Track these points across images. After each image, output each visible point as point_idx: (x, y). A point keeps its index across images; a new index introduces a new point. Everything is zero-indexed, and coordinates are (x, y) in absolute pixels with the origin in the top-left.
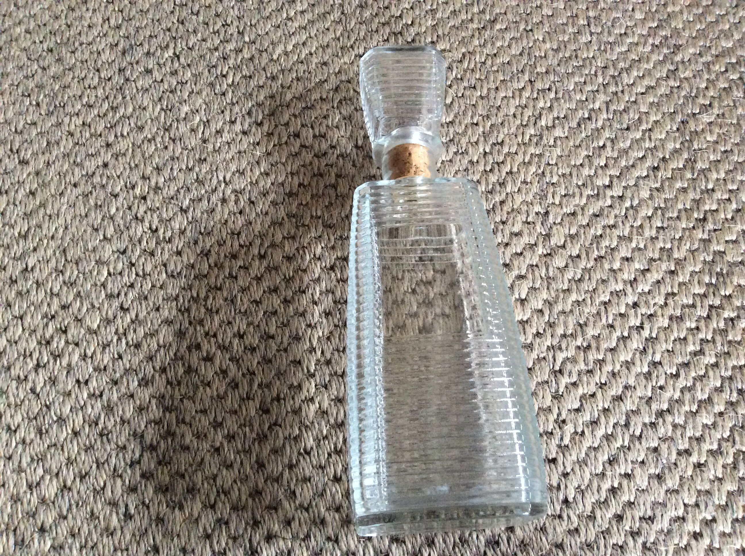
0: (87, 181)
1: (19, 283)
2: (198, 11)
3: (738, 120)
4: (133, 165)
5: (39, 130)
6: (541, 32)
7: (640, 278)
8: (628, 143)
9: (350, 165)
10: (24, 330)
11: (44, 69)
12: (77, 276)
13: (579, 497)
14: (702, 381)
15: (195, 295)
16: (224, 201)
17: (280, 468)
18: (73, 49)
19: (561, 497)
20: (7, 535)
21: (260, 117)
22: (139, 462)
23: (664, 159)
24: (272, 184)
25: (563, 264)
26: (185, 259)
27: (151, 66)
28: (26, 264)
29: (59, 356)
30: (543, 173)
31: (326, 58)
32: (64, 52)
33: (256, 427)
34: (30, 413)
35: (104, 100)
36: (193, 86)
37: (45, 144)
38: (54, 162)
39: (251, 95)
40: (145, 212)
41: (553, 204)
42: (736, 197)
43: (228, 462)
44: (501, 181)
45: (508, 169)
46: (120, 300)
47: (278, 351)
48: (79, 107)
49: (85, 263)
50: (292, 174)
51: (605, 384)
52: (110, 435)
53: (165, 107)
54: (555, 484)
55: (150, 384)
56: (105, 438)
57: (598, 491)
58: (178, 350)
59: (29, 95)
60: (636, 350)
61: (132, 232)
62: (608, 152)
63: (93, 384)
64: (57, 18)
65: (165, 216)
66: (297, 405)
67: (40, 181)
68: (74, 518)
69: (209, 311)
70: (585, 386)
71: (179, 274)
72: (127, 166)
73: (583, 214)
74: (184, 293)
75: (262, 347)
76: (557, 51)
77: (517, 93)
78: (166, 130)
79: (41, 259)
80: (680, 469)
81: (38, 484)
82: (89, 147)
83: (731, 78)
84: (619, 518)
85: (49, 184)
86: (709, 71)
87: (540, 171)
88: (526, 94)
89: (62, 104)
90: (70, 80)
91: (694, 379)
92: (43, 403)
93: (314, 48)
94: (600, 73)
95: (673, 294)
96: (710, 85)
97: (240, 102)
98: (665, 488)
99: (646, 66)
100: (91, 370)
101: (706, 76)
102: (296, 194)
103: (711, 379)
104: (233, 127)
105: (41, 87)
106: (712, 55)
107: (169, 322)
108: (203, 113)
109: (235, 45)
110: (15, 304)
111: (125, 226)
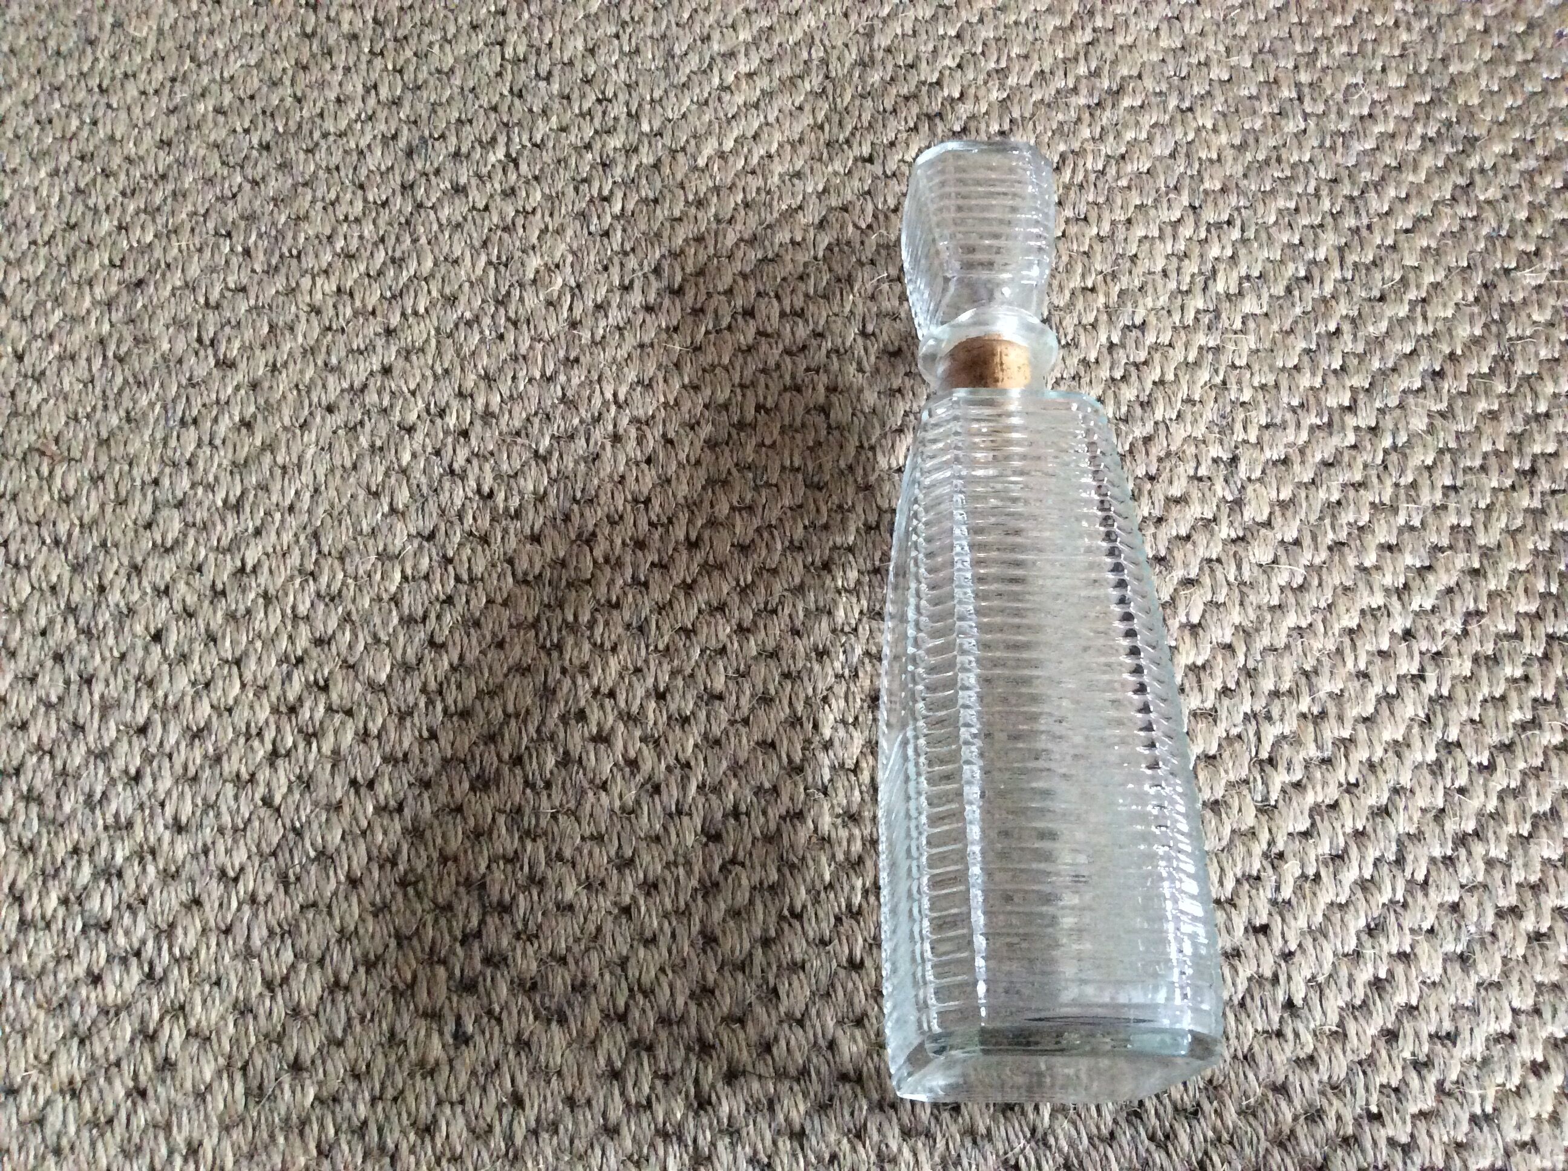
0: (352, 401)
1: (231, 597)
2: (550, 73)
4: (440, 371)
5: (252, 302)
6: (1209, 113)
7: (1416, 584)
8: (1383, 326)
9: (852, 369)
10: (243, 686)
11: (255, 183)
12: (344, 583)
13: (1315, 997)
14: (1537, 777)
15: (570, 618)
16: (616, 438)
17: (747, 945)
18: (311, 145)
19: (1281, 998)
20: (231, 1077)
21: (678, 278)
22: (478, 935)
23: (1452, 357)
24: (706, 406)
25: (1266, 559)
26: (548, 550)
27: (463, 180)
28: (243, 560)
29: (315, 735)
30: (1224, 383)
31: (799, 164)
32: (292, 150)
33: (697, 867)
34: (264, 844)
36: (547, 219)
37: (266, 329)
38: (285, 364)
39: (658, 235)
40: (468, 461)
41: (1245, 442)
43: (648, 934)
44: (1144, 397)
45: (1156, 376)
47: (732, 723)
48: (328, 257)
49: (357, 558)
50: (742, 386)
51: (1357, 785)
52: (421, 885)
53: (494, 260)
54: (1268, 974)
55: (493, 788)
56: (411, 891)
57: (1350, 986)
58: (543, 722)
59: (229, 235)
60: (1412, 720)
61: (444, 497)
62: (1347, 343)
63: (385, 788)
64: (275, 84)
65: (505, 467)
66: (773, 826)
67: (261, 401)
68: (358, 1044)
69: (598, 647)
70: (1319, 788)
71: (539, 577)
72: (429, 373)
73: (1303, 462)
74: (548, 614)
75: (702, 715)
76: (1242, 147)
77: (1169, 230)
78: (501, 303)
79: (270, 550)
80: (1502, 944)
81: (285, 980)
82: (352, 335)
84: (1391, 1036)
85: (279, 406)
86: (1533, 187)
87: (1218, 380)
88: (1186, 231)
89: (295, 252)
90: (307, 205)
91: (1524, 773)
92: (288, 825)
93: (775, 146)
94: (1324, 192)
95: (1479, 614)
96: (1537, 216)
97: (638, 250)
98: (1475, 979)
99: (1411, 178)
100: (378, 761)
101: (1528, 198)
102: (754, 426)
103: (1556, 775)
104: (627, 297)
105: (250, 218)
106: (1537, 158)
107: (523, 670)
108: (569, 270)
109: (623, 137)
110: (224, 637)
111: (430, 487)
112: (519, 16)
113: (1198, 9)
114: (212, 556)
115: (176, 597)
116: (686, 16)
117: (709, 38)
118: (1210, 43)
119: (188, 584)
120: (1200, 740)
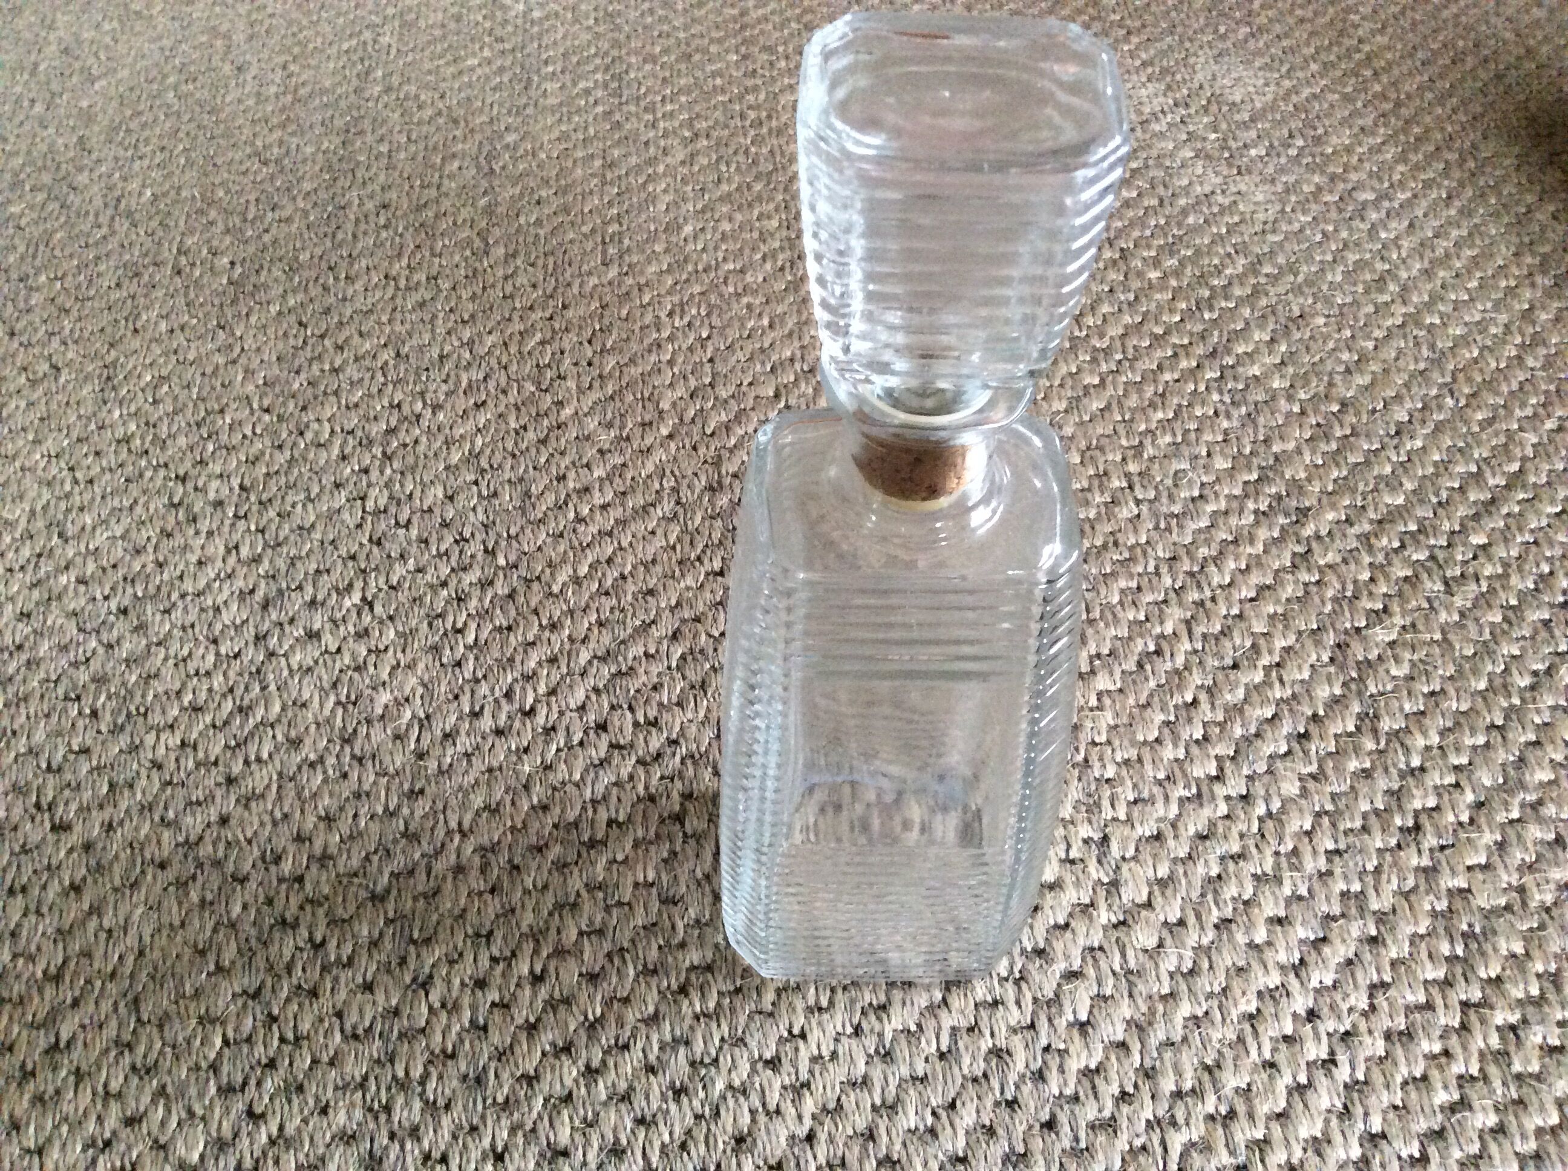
0: (186, 856)
1: (40, 1077)
2: (409, 521)
3: (1444, 633)
4: (279, 816)
5: (94, 763)
7: (1312, 958)
8: (1240, 693)
9: (707, 774)
11: (109, 646)
12: (161, 1053)
15: (401, 1074)
16: (459, 870)
18: (167, 605)
21: (530, 700)
23: (1315, 717)
24: (555, 826)
25: (1152, 942)
26: (381, 998)
27: (317, 626)
28: (57, 1035)
30: (1086, 761)
31: (652, 582)
32: (149, 612)
35: (224, 696)
36: (400, 655)
37: (105, 789)
38: (121, 823)
39: (511, 661)
40: (302, 908)
41: (1115, 819)
42: (1469, 778)
46: (248, 1097)
48: (175, 712)
49: (177, 1026)
50: (594, 802)
53: (343, 699)
60: (1329, 1111)
61: (274, 949)
62: (1205, 711)
64: (138, 552)
65: (339, 911)
67: (93, 862)
69: (430, 1106)
71: (369, 1030)
72: (267, 818)
73: (1176, 837)
74: (377, 1070)
76: (1081, 535)
78: (347, 741)
79: (87, 1021)
82: (192, 787)
83: (1415, 557)
85: (111, 864)
86: (1370, 549)
87: (1079, 758)
89: (142, 710)
90: (159, 663)
91: (1461, 1164)
93: (629, 567)
94: (1164, 570)
95: (1384, 985)
96: (1379, 575)
97: (490, 676)
99: (1249, 550)
101: (1367, 560)
102: (605, 842)
103: (1497, 1163)
104: (476, 724)
105: (100, 680)
106: (1371, 521)
107: (348, 1138)
108: (418, 702)
109: (478, 573)
110: (28, 1124)
111: (259, 939)
112: (382, 473)
114: (25, 1033)
116: (543, 460)
117: (564, 477)
120: (1100, 1156)
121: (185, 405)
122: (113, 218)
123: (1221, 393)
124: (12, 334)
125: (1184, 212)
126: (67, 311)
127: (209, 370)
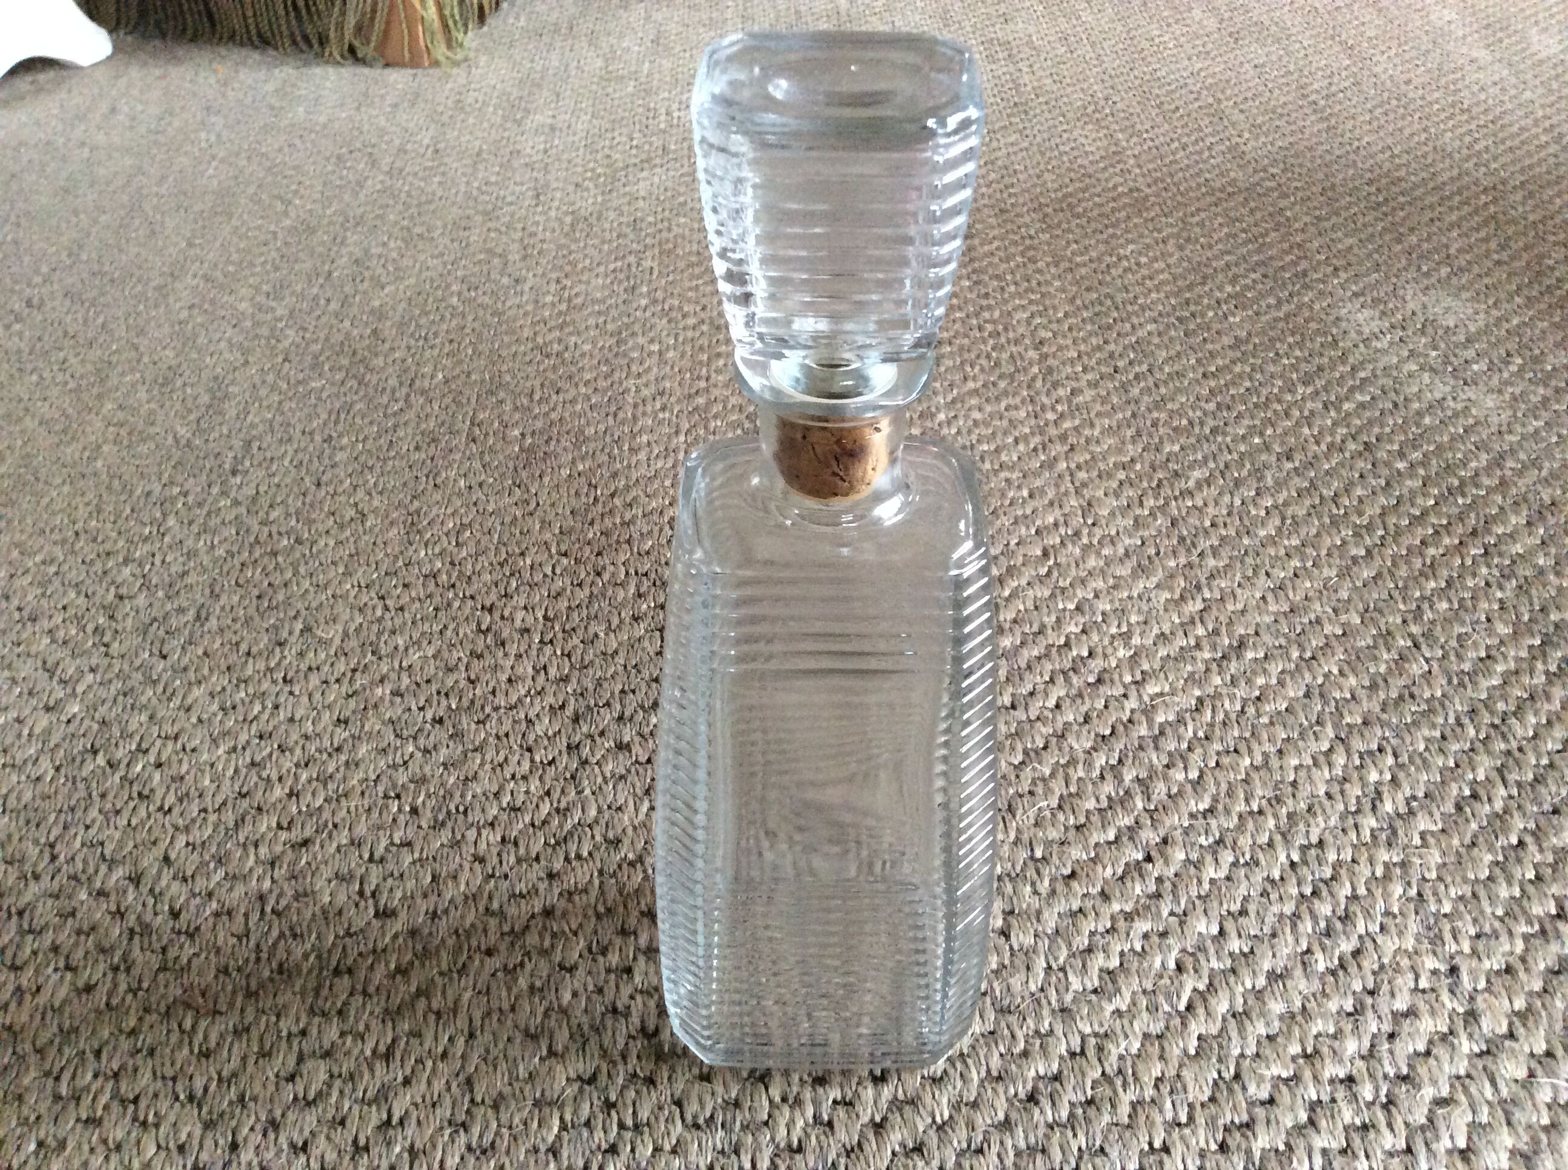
0: (512, 944)
1: (375, 1151)
4: (602, 910)
5: (416, 855)
6: (1333, 661)
9: (1027, 891)
11: (426, 751)
12: (497, 1134)
15: (748, 1165)
18: (482, 717)
25: (1522, 1073)
26: (720, 1089)
27: (626, 739)
28: (389, 1112)
30: (1420, 894)
32: (464, 721)
37: (429, 879)
38: (446, 911)
40: (632, 997)
41: (1460, 952)
44: (1340, 912)
45: (1347, 891)
48: (495, 811)
49: (512, 1105)
59: (398, 797)
61: (607, 1036)
62: (1534, 854)
64: (450, 670)
67: (419, 947)
71: (710, 1120)
72: (591, 912)
73: (1527, 971)
74: (722, 1160)
76: (1373, 687)
77: (1322, 759)
79: (420, 1100)
82: (515, 881)
85: (438, 951)
87: (1413, 892)
88: (1340, 759)
89: (462, 809)
90: (476, 767)
94: (1466, 721)
99: (1547, 707)
105: (421, 781)
111: (592, 1027)
113: (1298, 581)
115: (315, 1152)
118: (1317, 606)
119: (328, 1138)
121: (487, 548)
122: (408, 395)
123: (1489, 566)
124: (319, 485)
125: (1419, 414)
126: (371, 468)
127: (508, 520)
